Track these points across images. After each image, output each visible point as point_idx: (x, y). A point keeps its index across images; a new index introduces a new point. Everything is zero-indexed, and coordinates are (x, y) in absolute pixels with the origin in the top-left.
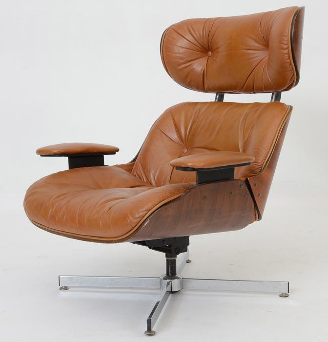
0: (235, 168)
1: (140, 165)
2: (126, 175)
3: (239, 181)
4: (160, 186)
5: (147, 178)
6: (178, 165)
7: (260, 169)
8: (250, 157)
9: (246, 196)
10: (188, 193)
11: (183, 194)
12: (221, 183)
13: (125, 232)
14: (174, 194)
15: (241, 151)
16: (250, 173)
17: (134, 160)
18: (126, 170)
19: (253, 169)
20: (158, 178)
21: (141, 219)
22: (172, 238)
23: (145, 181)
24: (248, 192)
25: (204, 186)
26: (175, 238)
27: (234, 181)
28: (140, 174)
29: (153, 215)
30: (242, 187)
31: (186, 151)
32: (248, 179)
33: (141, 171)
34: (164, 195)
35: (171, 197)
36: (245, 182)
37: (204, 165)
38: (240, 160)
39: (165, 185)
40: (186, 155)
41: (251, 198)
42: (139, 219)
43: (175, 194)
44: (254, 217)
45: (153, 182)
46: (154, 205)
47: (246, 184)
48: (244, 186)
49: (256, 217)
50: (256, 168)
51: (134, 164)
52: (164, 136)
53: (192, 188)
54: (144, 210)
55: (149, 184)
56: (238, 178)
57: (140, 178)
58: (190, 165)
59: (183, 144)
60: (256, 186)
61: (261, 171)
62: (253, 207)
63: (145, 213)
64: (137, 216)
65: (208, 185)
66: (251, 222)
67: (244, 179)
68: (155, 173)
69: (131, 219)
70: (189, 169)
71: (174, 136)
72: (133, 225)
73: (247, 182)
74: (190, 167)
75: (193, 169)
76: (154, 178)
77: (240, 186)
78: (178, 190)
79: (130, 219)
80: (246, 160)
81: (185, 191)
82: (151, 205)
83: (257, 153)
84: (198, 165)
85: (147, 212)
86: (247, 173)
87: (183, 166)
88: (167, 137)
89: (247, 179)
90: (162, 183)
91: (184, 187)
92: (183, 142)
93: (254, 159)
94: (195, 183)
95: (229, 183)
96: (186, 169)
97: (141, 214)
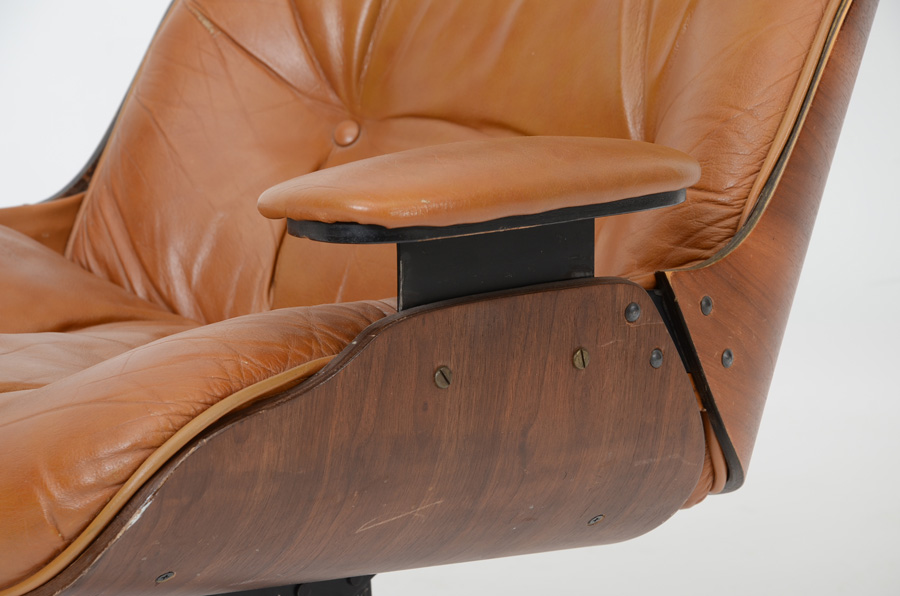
0: (598, 221)
1: (109, 211)
2: (35, 265)
3: (620, 289)
4: (220, 318)
5: (150, 278)
6: (299, 212)
7: (731, 221)
8: (674, 164)
9: (658, 363)
10: (351, 354)
11: (329, 358)
12: (528, 302)
13: (24, 566)
14: (283, 361)
15: (634, 130)
16: (679, 243)
17: (81, 184)
18: (38, 238)
19: (695, 224)
20: (208, 277)
21: (107, 492)
22: (282, 589)
23: (141, 292)
24: (668, 344)
25: (439, 315)
26: (297, 587)
27: (596, 290)
28: (110, 256)
29: (171, 471)
30: (635, 316)
31: (349, 133)
32: (669, 274)
33: (117, 244)
34: (230, 366)
35: (268, 374)
36: (650, 291)
37: (434, 212)
38: (622, 182)
39: (247, 313)
40: (352, 153)
41: (688, 377)
42: (99, 496)
43: (285, 359)
44: (703, 472)
45: (183, 299)
46: (179, 420)
47: (658, 302)
48: (645, 315)
49: (714, 473)
50: (710, 218)
51: (79, 203)
52: (233, 57)
53: (376, 330)
54: (126, 444)
55: (161, 309)
56: (614, 273)
57: (113, 279)
58: (360, 209)
59: (332, 97)
60: (711, 311)
61: (734, 233)
62: (696, 421)
63: (128, 460)
64: (89, 479)
65: (455, 311)
66: (690, 499)
67: (645, 277)
68: (193, 251)
69: (57, 493)
70: (354, 230)
71: (289, 56)
72: (69, 528)
73: (661, 293)
74: (362, 220)
75: (378, 233)
76: (188, 274)
77: (628, 311)
78: (305, 340)
79: (49, 496)
80: (654, 178)
81: (341, 346)
82: (163, 422)
83: (713, 143)
84: (402, 212)
85: (141, 455)
86: (666, 245)
87: (323, 216)
88: (249, 65)
89: (660, 278)
90: (230, 303)
91: (335, 323)
92: (334, 87)
93: (694, 173)
94: (390, 303)
95: (569, 297)
96: (339, 231)
97: (110, 468)
